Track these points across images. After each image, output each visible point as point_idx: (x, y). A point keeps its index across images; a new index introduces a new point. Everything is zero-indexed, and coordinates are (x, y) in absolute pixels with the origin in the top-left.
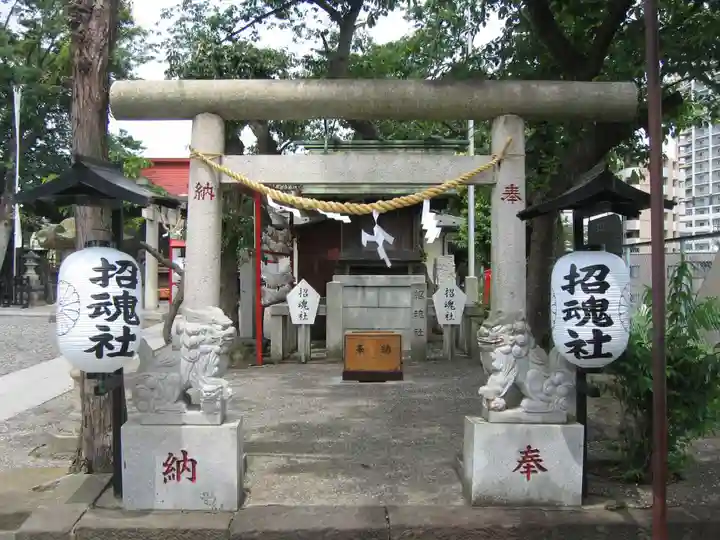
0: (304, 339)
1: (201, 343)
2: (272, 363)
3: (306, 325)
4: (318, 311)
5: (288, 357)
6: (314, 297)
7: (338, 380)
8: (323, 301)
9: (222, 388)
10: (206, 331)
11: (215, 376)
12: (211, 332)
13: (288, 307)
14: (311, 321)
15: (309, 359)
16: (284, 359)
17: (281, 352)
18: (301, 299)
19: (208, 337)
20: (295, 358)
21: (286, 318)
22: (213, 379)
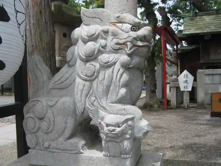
0: (186, 98)
1: (100, 52)
2: (172, 109)
3: (187, 91)
4: (193, 85)
5: (179, 107)
6: (191, 78)
7: (208, 117)
8: (195, 80)
9: (132, 119)
10: (106, 32)
11: (121, 101)
12: (115, 35)
13: (179, 83)
14: (190, 89)
15: (188, 108)
16: (177, 107)
17: (175, 104)
18: (185, 79)
19: (111, 42)
20: (182, 107)
21: (178, 88)
22: (120, 106)
